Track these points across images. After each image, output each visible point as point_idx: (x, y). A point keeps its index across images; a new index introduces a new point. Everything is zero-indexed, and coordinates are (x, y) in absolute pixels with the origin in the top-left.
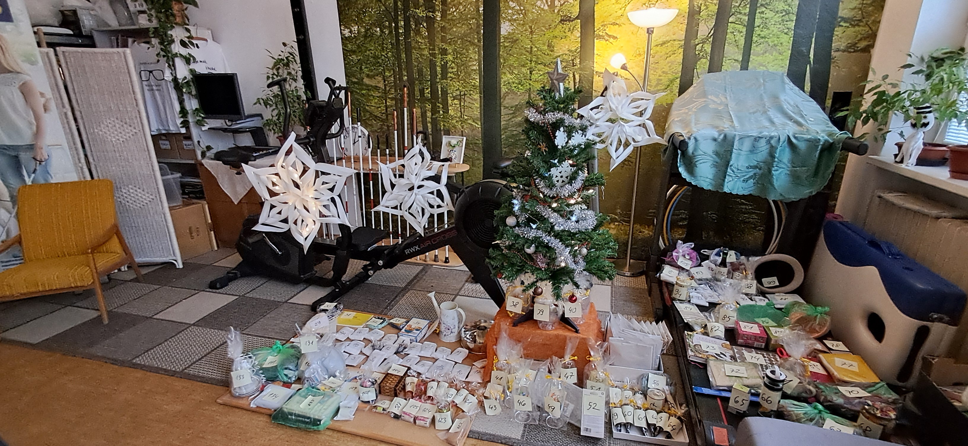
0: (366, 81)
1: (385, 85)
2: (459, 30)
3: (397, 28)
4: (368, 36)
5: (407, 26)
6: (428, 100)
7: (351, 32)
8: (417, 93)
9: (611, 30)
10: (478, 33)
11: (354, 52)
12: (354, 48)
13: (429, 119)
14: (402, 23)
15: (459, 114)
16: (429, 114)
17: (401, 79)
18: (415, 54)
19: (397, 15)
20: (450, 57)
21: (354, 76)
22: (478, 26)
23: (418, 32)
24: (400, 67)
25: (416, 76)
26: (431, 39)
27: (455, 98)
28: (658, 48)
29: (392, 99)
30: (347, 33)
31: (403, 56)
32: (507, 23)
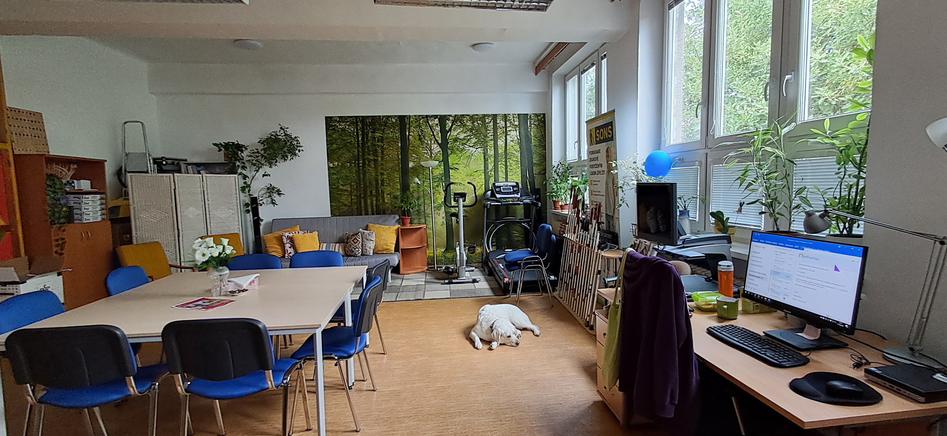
0: (341, 187)
1: (351, 189)
2: (391, 165)
3: (359, 163)
4: (343, 166)
5: (364, 163)
6: (374, 195)
7: (334, 165)
8: (369, 193)
9: (456, 166)
10: (399, 166)
11: (334, 174)
12: (335, 172)
13: (374, 205)
14: (361, 162)
15: (390, 202)
16: (374, 202)
17: (360, 186)
18: (368, 175)
19: (359, 158)
20: (385, 176)
21: (334, 185)
22: (399, 163)
23: (369, 165)
24: (360, 181)
25: (368, 184)
26: (376, 168)
27: (388, 194)
28: (475, 173)
29: (355, 196)
30: (331, 165)
31: (362, 176)
32: (412, 163)
